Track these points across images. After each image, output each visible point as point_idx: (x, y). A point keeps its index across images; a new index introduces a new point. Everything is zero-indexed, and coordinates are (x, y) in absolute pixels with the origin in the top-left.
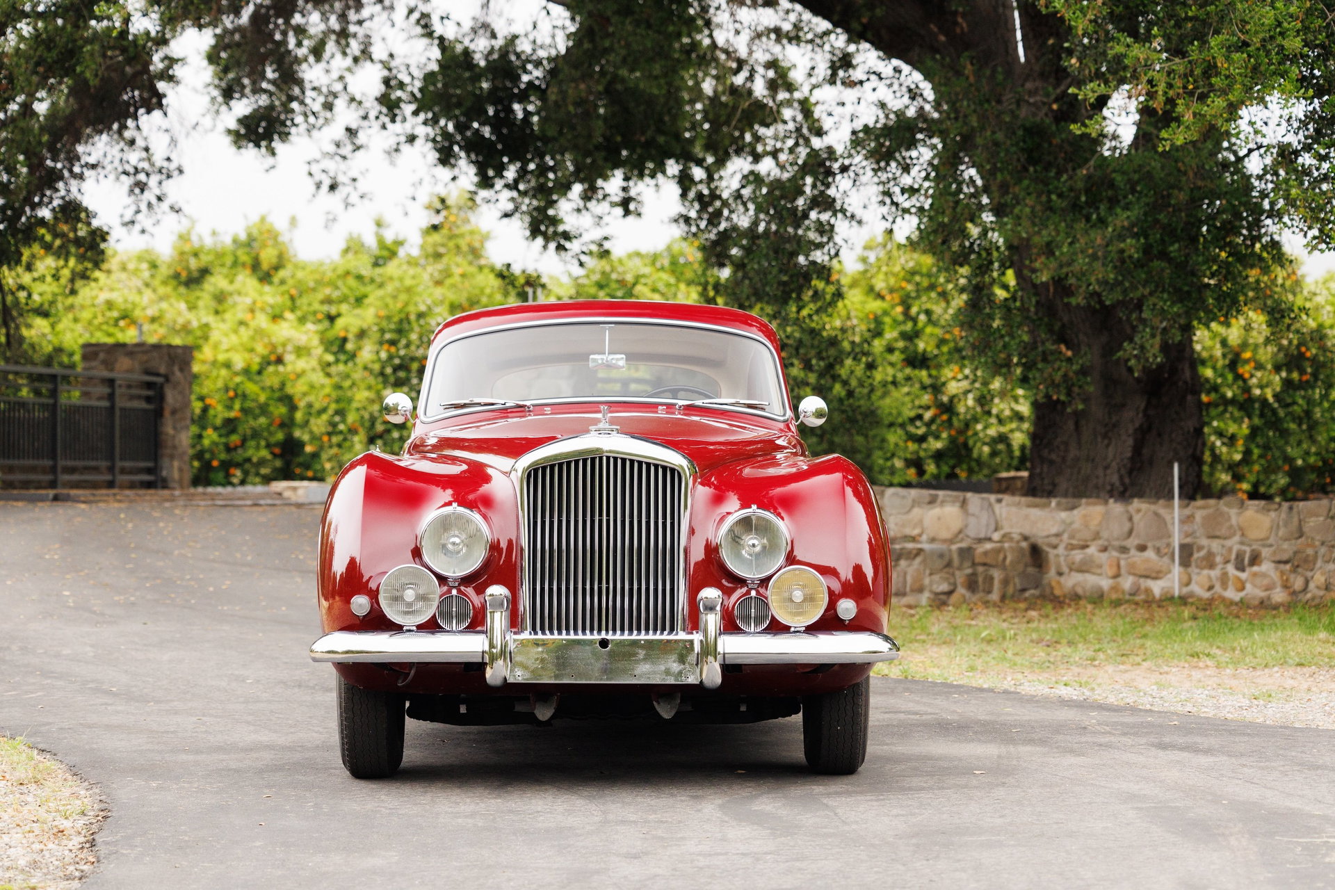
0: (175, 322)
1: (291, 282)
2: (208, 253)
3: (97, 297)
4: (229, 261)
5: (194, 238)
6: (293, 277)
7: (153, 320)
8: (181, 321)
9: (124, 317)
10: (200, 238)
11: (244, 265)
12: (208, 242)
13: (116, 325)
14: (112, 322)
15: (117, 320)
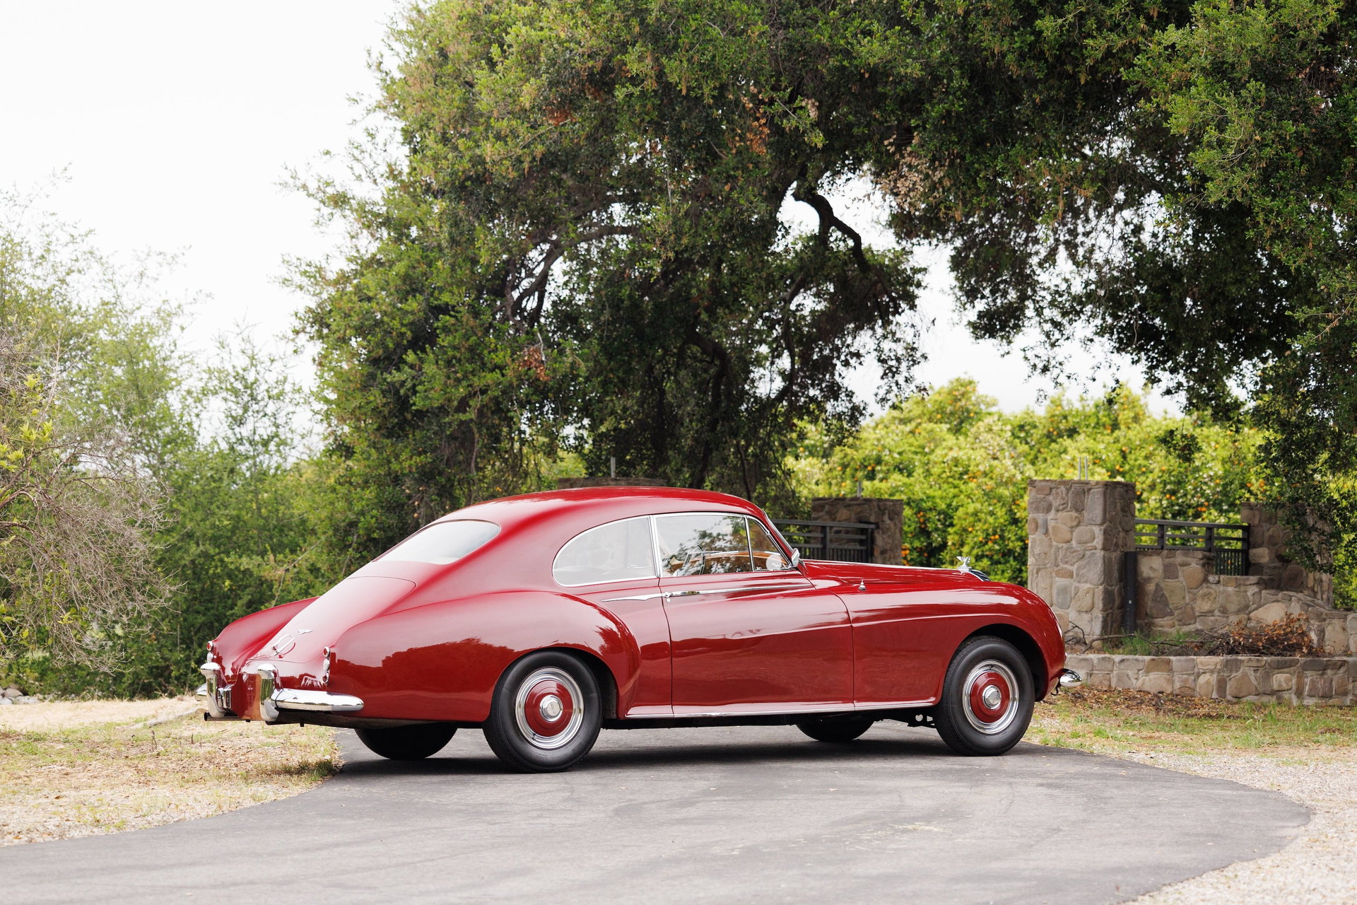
0: (1002, 476)
1: (1122, 440)
2: (1077, 415)
3: (946, 455)
4: (1093, 422)
5: (1064, 403)
6: (1125, 436)
7: (985, 474)
8: (1006, 475)
9: (966, 472)
10: (1069, 402)
11: (1104, 426)
12: (1078, 405)
13: (960, 478)
14: (957, 476)
15: (961, 474)
